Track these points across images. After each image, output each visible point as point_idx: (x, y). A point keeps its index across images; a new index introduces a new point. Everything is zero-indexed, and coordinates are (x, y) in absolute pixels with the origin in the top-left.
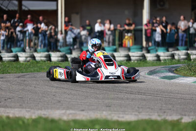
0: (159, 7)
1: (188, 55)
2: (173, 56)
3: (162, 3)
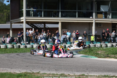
1: (101, 45)
2: (95, 45)
3: (100, 25)
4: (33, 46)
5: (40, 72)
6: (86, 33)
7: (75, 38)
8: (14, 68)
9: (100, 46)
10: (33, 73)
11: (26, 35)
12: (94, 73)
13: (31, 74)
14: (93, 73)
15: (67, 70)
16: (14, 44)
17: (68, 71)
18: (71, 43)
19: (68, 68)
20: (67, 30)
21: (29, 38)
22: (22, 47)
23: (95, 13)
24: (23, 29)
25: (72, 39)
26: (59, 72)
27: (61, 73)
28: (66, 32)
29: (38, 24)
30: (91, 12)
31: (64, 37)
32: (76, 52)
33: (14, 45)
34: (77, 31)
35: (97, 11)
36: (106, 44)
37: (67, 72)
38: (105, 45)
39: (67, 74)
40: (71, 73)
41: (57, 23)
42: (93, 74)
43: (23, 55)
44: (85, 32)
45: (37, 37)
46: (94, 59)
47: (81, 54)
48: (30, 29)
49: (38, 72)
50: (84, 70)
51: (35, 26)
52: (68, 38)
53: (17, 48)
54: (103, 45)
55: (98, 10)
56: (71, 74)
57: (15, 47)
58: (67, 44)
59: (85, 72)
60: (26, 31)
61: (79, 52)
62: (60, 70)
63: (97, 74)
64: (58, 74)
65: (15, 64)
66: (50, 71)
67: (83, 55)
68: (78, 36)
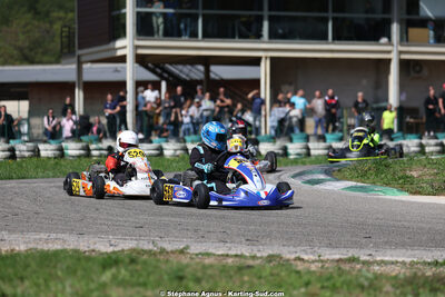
0: (412, 74)
1: (422, 146)
3: (418, 68)
4: (161, 149)
5: (187, 247)
6: (364, 101)
7: (324, 120)
8: (89, 233)
9: (417, 149)
10: (163, 251)
12: (393, 252)
13: (155, 254)
14: (389, 252)
15: (291, 239)
16: (92, 143)
17: (294, 246)
18: (307, 139)
19: (295, 233)
20: (292, 88)
21: (146, 119)
23: (400, 22)
24: (123, 84)
25: (310, 122)
26: (261, 247)
27: (271, 252)
28: (289, 95)
29: (180, 67)
30: (384, 19)
31: (282, 116)
32: (327, 172)
33: (92, 146)
34: (330, 92)
35: (406, 17)
36: (439, 141)
37: (292, 249)
38: (437, 145)
39: (293, 256)
40: (307, 254)
41: (256, 62)
42: (391, 256)
44: (360, 94)
45: (176, 114)
46: (393, 198)
47: (347, 179)
48: (150, 86)
49: (182, 247)
50: (354, 239)
51: (171, 74)
52: (295, 120)
53: (100, 156)
54: (431, 145)
55: (409, 13)
56: (306, 257)
57: (95, 153)
58: (291, 141)
59: (361, 247)
61: (339, 171)
62: (263, 241)
63: (404, 256)
64: (259, 255)
65: (95, 216)
66: (228, 245)
67: (354, 183)
68: (333, 110)
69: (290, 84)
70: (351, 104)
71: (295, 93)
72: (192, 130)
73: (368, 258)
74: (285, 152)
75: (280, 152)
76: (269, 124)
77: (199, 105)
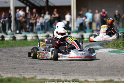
4: (26, 37)
5: (36, 76)
6: (119, 14)
11: (15, 19)
13: (21, 79)
17: (85, 76)
18: (93, 31)
19: (85, 71)
20: (86, 9)
22: (7, 38)
25: (94, 25)
26: (69, 76)
27: (74, 78)
31: (81, 21)
32: (100, 45)
37: (83, 77)
39: (83, 80)
40: (90, 78)
43: (8, 51)
44: (117, 11)
47: (110, 48)
49: (33, 76)
50: (112, 73)
51: (31, 3)
52: (87, 23)
56: (89, 80)
58: (85, 32)
59: (115, 75)
60: (15, 12)
61: (106, 44)
62: (71, 74)
64: (68, 79)
66: (55, 75)
67: (113, 49)
68: (105, 19)
69: (85, 7)
70: (113, 16)
71: (87, 11)
72: (40, 29)
73: (117, 80)
74: (82, 37)
75: (80, 37)
76: (75, 26)
77: (43, 17)
